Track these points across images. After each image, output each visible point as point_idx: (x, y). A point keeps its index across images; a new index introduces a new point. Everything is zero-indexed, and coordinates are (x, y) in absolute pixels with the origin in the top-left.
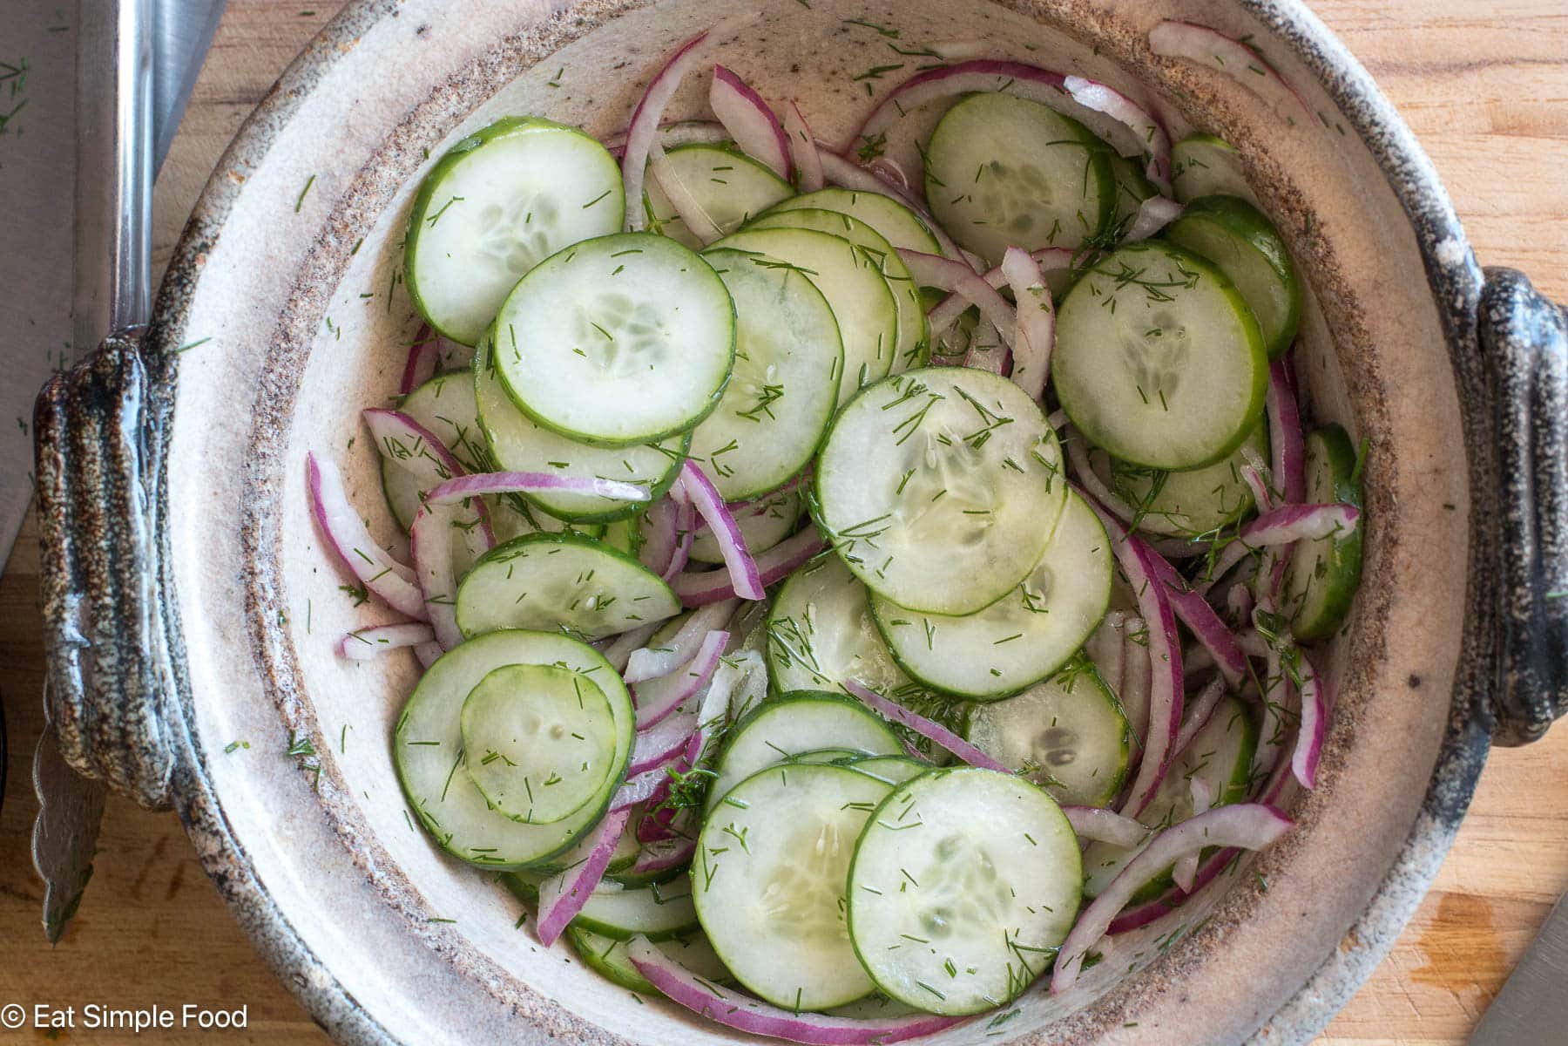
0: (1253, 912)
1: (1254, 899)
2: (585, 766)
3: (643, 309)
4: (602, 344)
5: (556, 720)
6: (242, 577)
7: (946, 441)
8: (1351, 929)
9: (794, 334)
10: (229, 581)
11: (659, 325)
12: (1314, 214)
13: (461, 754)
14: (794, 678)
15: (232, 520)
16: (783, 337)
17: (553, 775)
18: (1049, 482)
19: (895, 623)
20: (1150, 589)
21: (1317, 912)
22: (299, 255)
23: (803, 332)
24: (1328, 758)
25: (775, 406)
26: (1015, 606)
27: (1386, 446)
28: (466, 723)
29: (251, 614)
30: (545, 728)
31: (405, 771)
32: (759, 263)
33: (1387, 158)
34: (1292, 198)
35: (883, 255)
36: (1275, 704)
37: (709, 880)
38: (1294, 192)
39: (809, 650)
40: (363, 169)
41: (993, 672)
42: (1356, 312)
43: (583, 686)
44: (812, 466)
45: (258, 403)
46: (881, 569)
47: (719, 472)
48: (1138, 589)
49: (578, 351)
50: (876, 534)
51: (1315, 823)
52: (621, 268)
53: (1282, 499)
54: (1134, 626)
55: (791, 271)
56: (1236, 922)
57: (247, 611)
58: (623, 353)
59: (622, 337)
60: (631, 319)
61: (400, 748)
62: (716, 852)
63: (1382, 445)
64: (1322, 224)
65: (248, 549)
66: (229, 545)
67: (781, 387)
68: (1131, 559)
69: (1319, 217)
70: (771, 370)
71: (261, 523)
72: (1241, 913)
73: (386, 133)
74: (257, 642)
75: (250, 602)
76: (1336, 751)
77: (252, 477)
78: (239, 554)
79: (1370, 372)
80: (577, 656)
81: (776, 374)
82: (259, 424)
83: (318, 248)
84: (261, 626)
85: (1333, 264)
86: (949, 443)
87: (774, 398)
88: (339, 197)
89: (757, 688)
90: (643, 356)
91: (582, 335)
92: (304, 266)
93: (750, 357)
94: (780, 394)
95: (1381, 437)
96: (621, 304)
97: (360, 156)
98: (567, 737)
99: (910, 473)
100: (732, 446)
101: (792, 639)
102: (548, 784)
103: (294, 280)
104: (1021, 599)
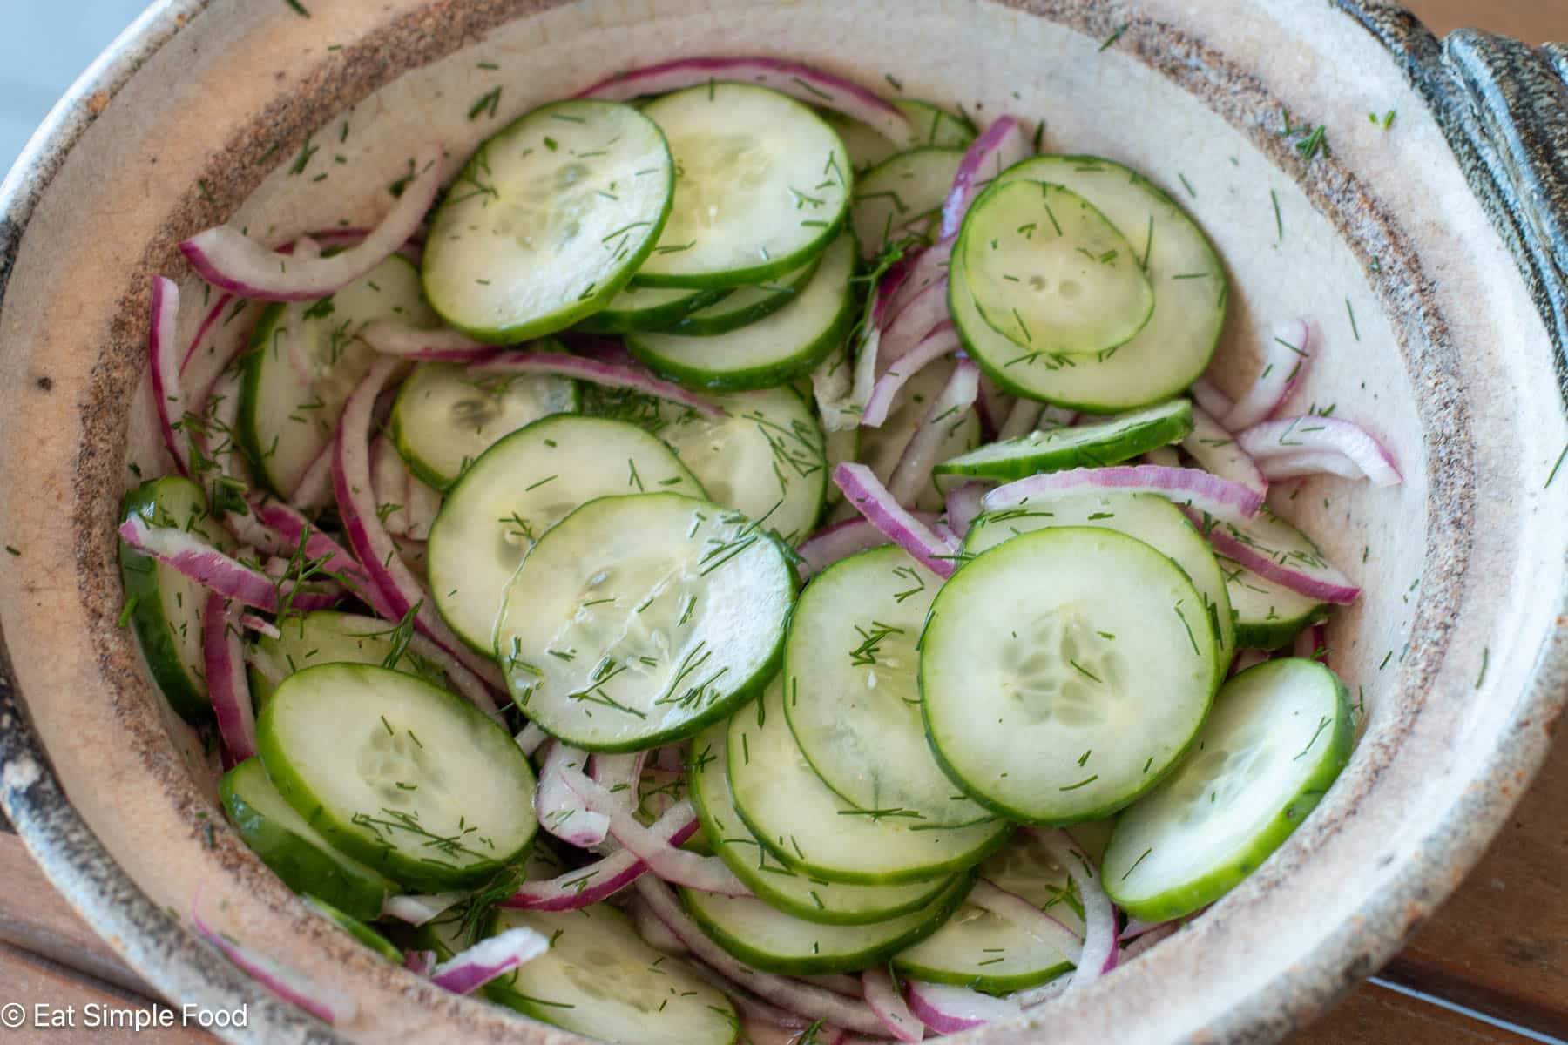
0: (211, 161)
1: (212, 173)
2: (995, 246)
3: (1043, 715)
4: (1085, 656)
5: (1041, 296)
6: (1432, 284)
7: (648, 662)
8: (95, 117)
9: (852, 731)
10: (1445, 280)
11: (1019, 696)
12: (204, 847)
13: (1144, 266)
14: (783, 413)
15: (1460, 335)
16: (866, 726)
17: (1029, 236)
18: (518, 650)
19: (676, 480)
20: (382, 559)
21: (139, 162)
22: (1469, 607)
23: (841, 735)
24: (141, 311)
25: (859, 642)
26: (539, 523)
27: (96, 614)
28: (1146, 291)
29: (1410, 254)
30: (1053, 288)
31: (1203, 246)
32: (915, 815)
33: (108, 866)
34: (233, 860)
35: (763, 867)
36: (219, 430)
37: (831, 161)
38: (229, 867)
39: (773, 445)
40: (1418, 712)
41: (552, 444)
42: (143, 748)
43: (1019, 332)
44: (800, 586)
45: (1470, 455)
46: (702, 522)
47: (911, 571)
48: (395, 557)
49: (1110, 637)
50: (712, 554)
51: (150, 248)
52: (1083, 760)
53: (229, 625)
54: (397, 523)
55: (871, 808)
56: (229, 150)
57: (1416, 255)
58: (1053, 648)
59: (1061, 672)
60: (1055, 698)
61: (1216, 270)
62: (829, 183)
63: (101, 616)
64: (193, 836)
65: (1434, 313)
66: (1458, 311)
67: (855, 664)
68: (410, 592)
69: (197, 844)
70: (872, 682)
71: (1428, 343)
72: (225, 159)
73: (1401, 757)
74: (1395, 230)
75: (1414, 265)
76: (133, 319)
77: (1452, 381)
78: (1444, 305)
79: (121, 689)
80: (1037, 379)
81: (866, 679)
82: (1462, 433)
83: (1449, 620)
84: (1395, 244)
85: (174, 796)
86: (643, 660)
87: (861, 650)
88: (1439, 677)
89: (826, 387)
90: (1029, 652)
91: (1108, 659)
92: (1460, 599)
93: (902, 702)
94: (855, 654)
95: (101, 623)
96: (1071, 717)
97: (1427, 723)
98: (1024, 279)
99: (684, 620)
100: (901, 597)
101: (795, 452)
102: (1032, 226)
103: (1467, 582)
104: (533, 531)
